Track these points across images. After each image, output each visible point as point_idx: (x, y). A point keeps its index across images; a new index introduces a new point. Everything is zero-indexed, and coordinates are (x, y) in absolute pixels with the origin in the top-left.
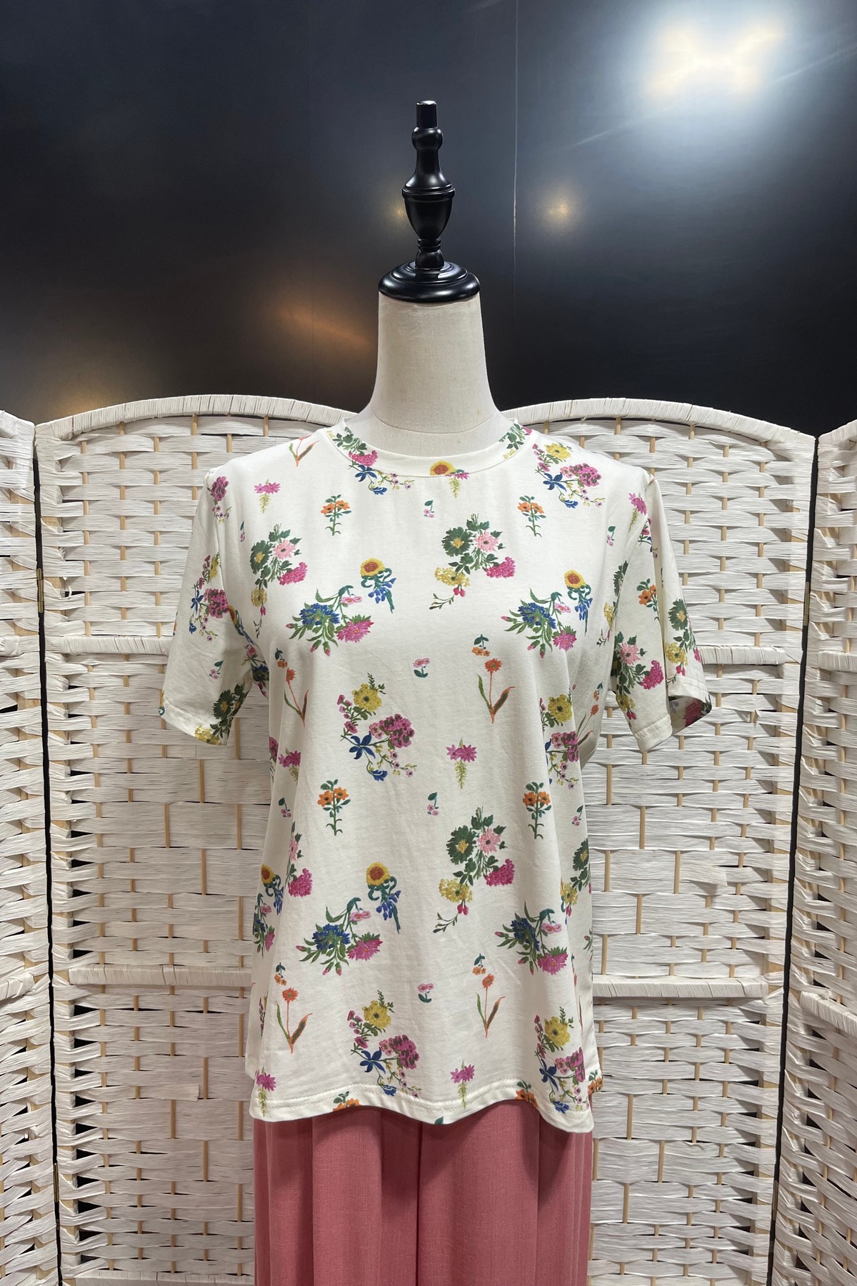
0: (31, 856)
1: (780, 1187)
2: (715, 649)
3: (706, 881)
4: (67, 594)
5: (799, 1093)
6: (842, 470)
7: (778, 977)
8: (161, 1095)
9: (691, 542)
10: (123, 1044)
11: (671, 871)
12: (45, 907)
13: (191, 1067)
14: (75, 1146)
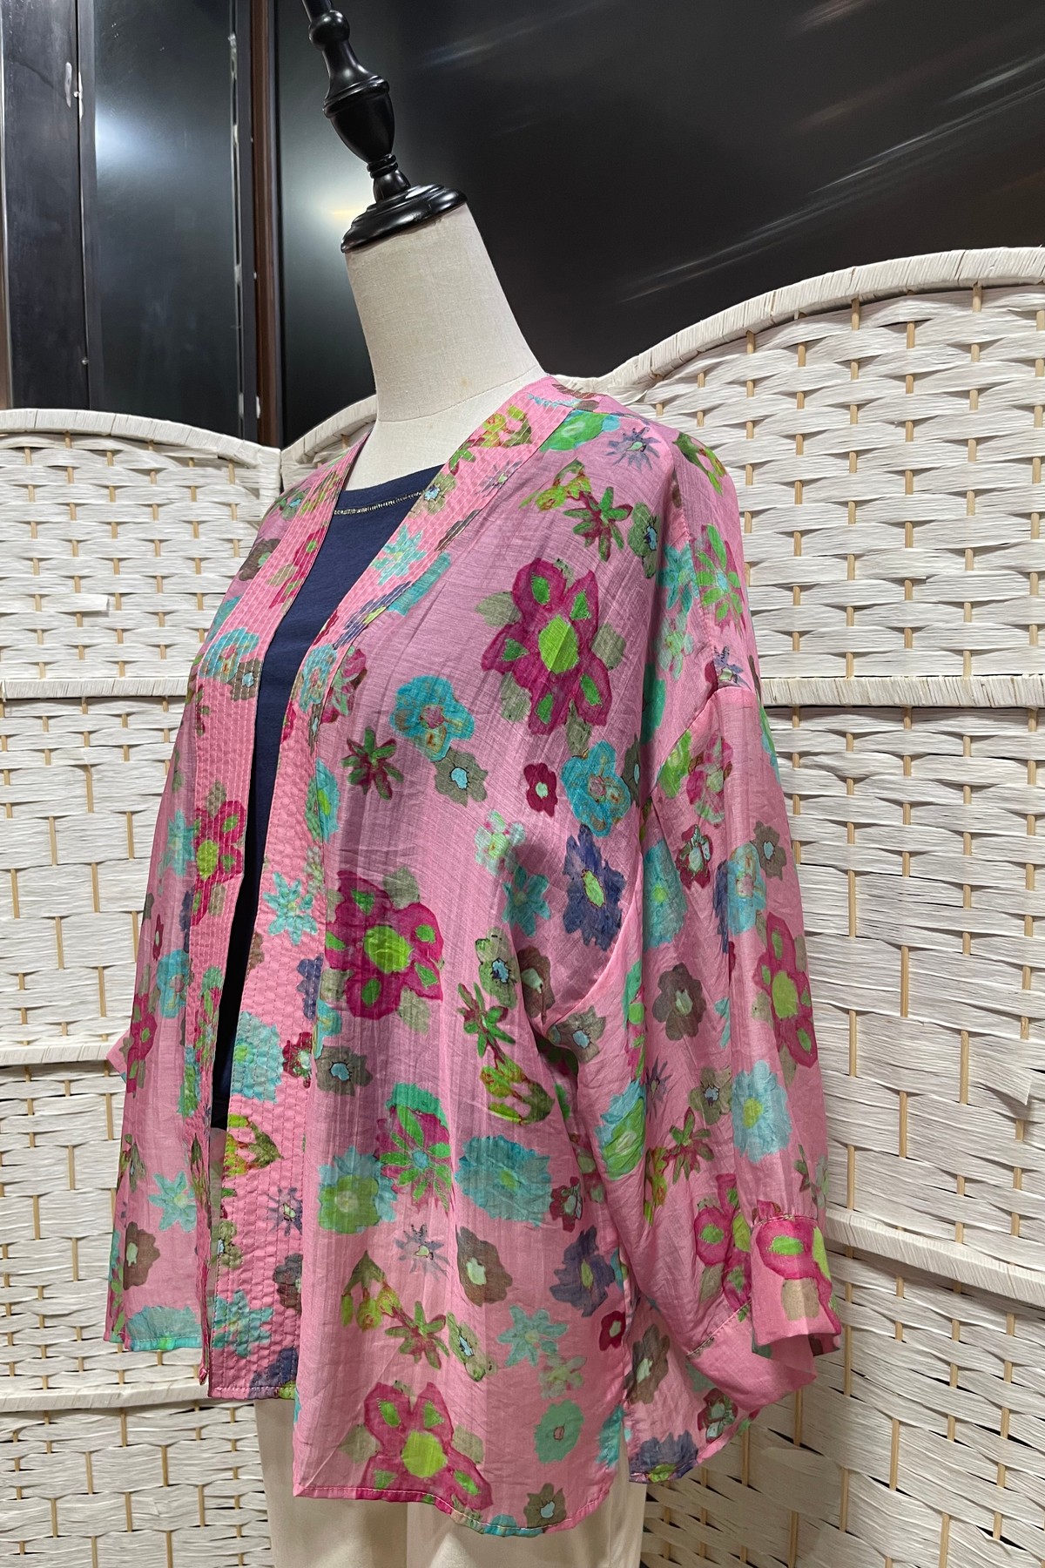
2: (1012, 680)
9: (978, 493)
11: (955, 1063)
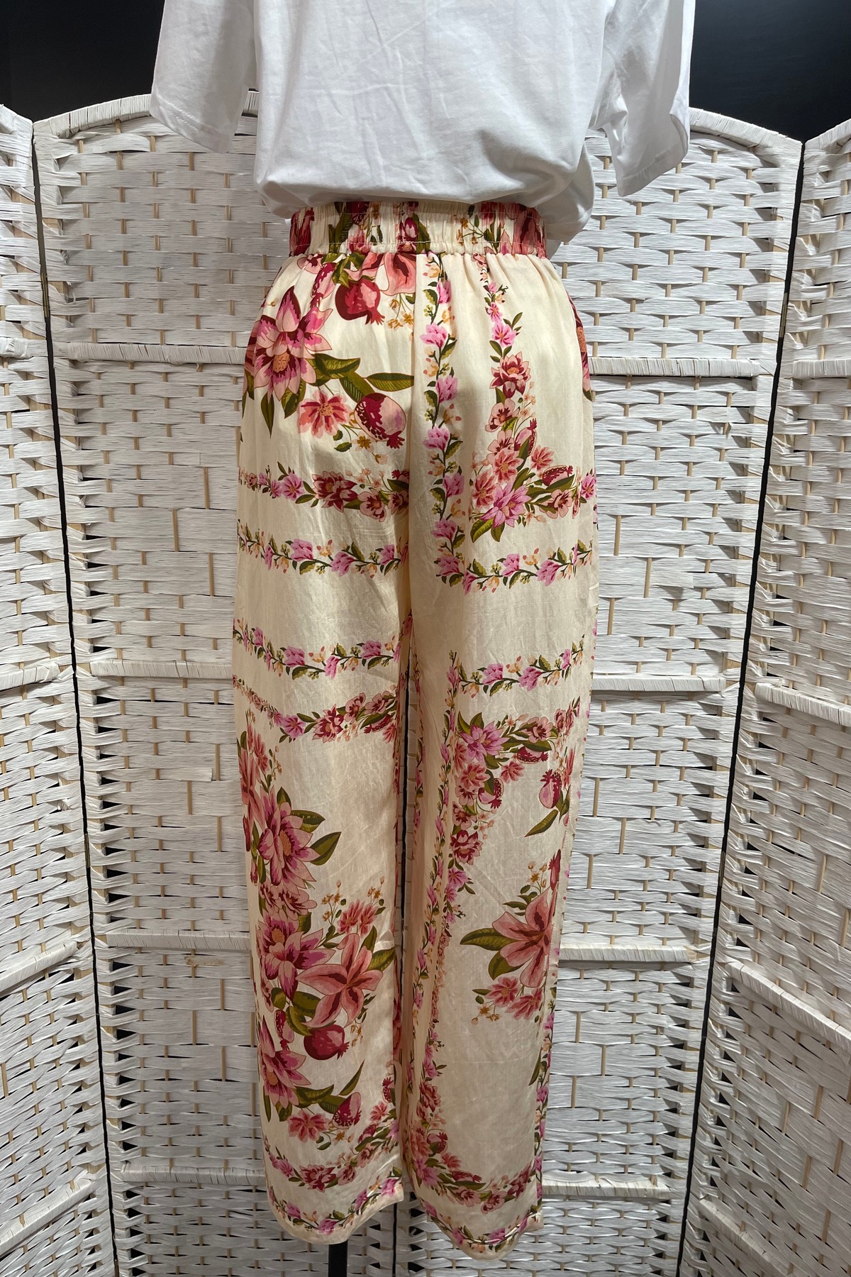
0: (50, 554)
1: (727, 856)
3: (674, 585)
4: (70, 300)
5: (749, 773)
6: (826, 175)
7: (735, 672)
8: (177, 776)
10: (142, 732)
12: (66, 604)
13: (204, 752)
14: (102, 820)
